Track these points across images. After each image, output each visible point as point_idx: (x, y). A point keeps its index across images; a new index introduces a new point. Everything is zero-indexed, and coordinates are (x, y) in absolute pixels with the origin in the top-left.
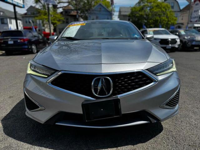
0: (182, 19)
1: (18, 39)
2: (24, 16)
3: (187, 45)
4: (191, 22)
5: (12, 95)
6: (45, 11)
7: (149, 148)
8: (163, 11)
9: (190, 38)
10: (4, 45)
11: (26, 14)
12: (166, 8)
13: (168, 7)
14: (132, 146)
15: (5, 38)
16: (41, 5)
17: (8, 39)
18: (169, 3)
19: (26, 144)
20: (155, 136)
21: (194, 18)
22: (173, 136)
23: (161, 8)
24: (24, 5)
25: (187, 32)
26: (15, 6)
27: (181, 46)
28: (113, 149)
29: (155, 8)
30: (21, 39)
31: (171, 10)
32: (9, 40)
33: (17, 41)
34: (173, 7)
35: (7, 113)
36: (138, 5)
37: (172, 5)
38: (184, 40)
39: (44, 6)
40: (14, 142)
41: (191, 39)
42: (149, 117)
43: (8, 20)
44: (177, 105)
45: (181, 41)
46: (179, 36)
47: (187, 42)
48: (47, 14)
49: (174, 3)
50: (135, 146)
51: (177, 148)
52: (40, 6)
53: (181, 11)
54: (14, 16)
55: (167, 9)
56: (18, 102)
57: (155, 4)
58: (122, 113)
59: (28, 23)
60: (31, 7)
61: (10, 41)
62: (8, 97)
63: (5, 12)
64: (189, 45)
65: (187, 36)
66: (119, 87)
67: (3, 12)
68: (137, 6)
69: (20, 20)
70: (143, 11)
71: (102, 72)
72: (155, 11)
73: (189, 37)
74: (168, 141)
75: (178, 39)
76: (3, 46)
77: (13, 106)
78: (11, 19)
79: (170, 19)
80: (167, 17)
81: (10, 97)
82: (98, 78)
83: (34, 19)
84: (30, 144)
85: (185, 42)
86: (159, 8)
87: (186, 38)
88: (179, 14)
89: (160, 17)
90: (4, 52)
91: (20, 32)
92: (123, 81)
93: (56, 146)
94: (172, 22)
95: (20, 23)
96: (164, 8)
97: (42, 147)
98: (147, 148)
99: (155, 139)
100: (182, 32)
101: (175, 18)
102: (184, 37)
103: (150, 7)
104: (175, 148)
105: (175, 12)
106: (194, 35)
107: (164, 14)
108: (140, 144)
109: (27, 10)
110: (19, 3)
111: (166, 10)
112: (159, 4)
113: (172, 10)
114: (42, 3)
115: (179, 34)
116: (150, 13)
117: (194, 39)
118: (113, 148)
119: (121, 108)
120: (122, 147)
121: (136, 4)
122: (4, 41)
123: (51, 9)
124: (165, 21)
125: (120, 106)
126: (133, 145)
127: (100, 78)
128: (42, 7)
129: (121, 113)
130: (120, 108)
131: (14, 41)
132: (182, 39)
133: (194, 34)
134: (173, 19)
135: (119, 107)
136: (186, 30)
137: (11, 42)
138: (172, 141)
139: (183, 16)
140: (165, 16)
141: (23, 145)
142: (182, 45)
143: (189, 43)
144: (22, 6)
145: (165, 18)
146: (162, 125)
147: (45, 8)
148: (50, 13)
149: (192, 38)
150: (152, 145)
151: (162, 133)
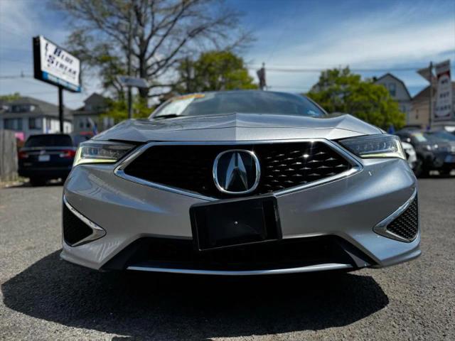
0: (417, 117)
1: (60, 151)
2: (79, 113)
3: (435, 163)
4: (436, 116)
5: (33, 246)
6: (123, 103)
7: (356, 335)
8: (374, 100)
9: (437, 149)
10: (29, 164)
11: (82, 109)
12: (379, 93)
13: (382, 92)
14: (314, 332)
15: (33, 148)
16: (115, 90)
17: (39, 151)
18: (385, 85)
19: (53, 323)
20: (368, 314)
21: (442, 109)
22: (414, 314)
23: (367, 94)
24: (80, 88)
25: (431, 136)
26: (61, 88)
27: (419, 167)
28: (265, 336)
29: (355, 94)
30: (66, 152)
31: (388, 97)
32: (42, 153)
33: (58, 156)
34: (393, 93)
35: (18, 273)
36: (317, 88)
37: (392, 88)
38: (425, 154)
39: (121, 93)
40: (24, 320)
41: (440, 150)
42: (349, 253)
43: (45, 121)
44: (417, 236)
45: (418, 155)
46: (414, 144)
47: (433, 156)
48: (127, 107)
49: (395, 85)
50: (320, 332)
51: (427, 337)
52: (114, 94)
53: (411, 100)
54: (57, 114)
55: (382, 96)
56: (46, 255)
57: (354, 88)
58: (284, 238)
59: (85, 126)
60: (95, 95)
61: (44, 155)
62: (25, 247)
63: (41, 106)
64: (437, 163)
65: (431, 145)
66: (276, 175)
67: (36, 106)
68: (317, 91)
69: (69, 121)
70: (329, 100)
71: (237, 140)
72: (356, 100)
73: (436, 146)
74: (401, 322)
75: (410, 150)
76: (27, 167)
77: (34, 263)
78: (50, 120)
79: (389, 117)
80: (383, 112)
81: (29, 248)
82: (227, 153)
83: (97, 119)
84: (63, 324)
85: (429, 157)
86: (362, 94)
87: (429, 148)
88: (409, 107)
89: (367, 113)
90: (27, 180)
91: (67, 136)
92: (282, 160)
93: (123, 327)
94: (396, 121)
95: (67, 128)
96: (374, 93)
97: (90, 329)
98: (351, 336)
99: (370, 318)
100: (420, 137)
101: (400, 114)
102: (424, 146)
103: (345, 93)
104: (421, 336)
105: (399, 101)
106: (446, 143)
107: (376, 106)
108: (331, 328)
109: (87, 102)
110: (71, 84)
111: (379, 97)
112: (363, 87)
113: (393, 98)
114: (116, 87)
115: (411, 140)
116: (346, 105)
117: (449, 150)
118: (266, 334)
119: (279, 220)
120: (286, 334)
121: (314, 87)
122: (30, 156)
123: (136, 100)
124: (380, 120)
125: (278, 215)
126: (315, 329)
127: (231, 153)
128: (117, 95)
129: (282, 237)
130: (277, 220)
131: (52, 156)
132: (420, 150)
133: (446, 140)
134: (396, 116)
135: (276, 217)
136: (429, 133)
137: (44, 158)
138: (413, 322)
139: (417, 111)
140: (379, 110)
141: (45, 325)
142: (421, 163)
143: (437, 160)
144: (76, 89)
145: (379, 114)
146: (386, 293)
147: (123, 97)
148: (134, 106)
149: (443, 148)
150: (363, 330)
151: (386, 308)
